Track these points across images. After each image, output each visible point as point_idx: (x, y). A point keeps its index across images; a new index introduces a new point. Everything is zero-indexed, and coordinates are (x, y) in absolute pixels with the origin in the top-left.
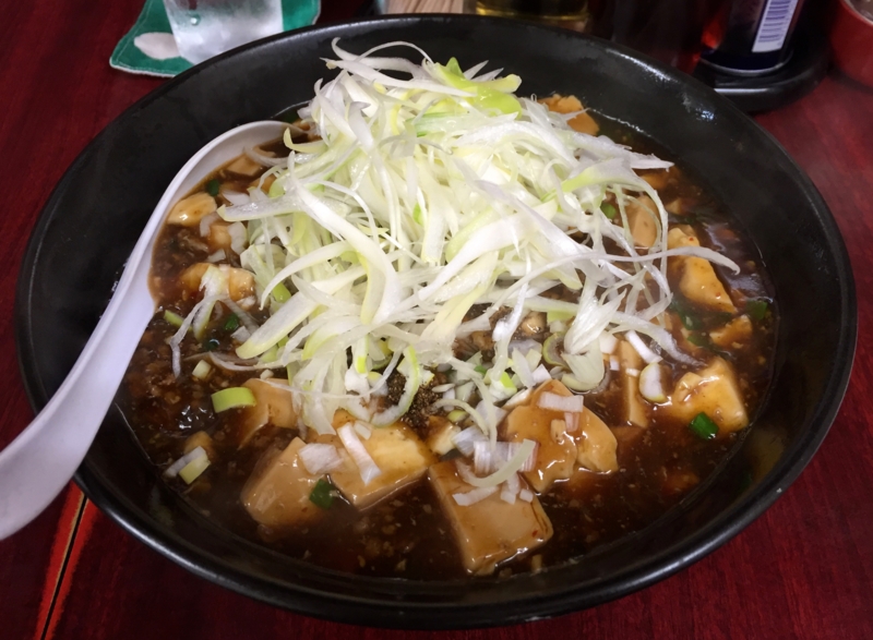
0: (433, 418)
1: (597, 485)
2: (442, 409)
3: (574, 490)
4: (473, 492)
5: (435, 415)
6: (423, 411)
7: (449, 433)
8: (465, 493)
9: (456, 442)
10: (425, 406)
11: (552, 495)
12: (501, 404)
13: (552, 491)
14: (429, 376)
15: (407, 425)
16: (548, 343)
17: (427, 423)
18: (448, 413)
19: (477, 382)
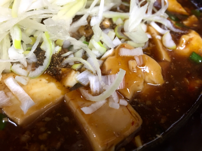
0: (64, 69)
1: (157, 92)
2: (67, 64)
3: (146, 96)
4: (93, 105)
5: (65, 67)
6: (57, 66)
7: (73, 76)
8: (88, 106)
9: (78, 79)
10: (58, 64)
11: (136, 100)
12: (99, 58)
13: (135, 98)
14: (58, 49)
15: (49, 75)
16: (117, 29)
17: (61, 72)
18: (71, 66)
19: (85, 49)
